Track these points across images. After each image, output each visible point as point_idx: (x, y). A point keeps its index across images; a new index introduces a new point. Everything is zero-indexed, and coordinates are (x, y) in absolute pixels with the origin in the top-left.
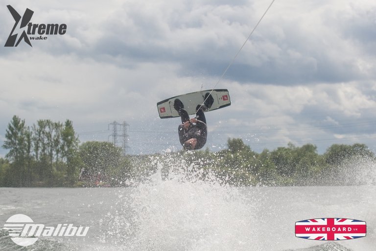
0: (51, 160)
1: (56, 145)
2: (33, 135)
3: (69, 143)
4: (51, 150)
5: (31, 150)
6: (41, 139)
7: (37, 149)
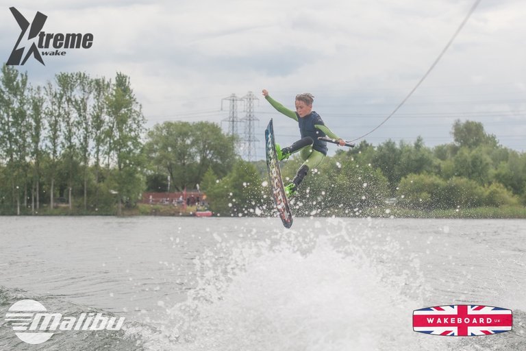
0: (86, 159)
1: (98, 127)
2: (47, 106)
3: (122, 121)
4: (85, 138)
5: (42, 137)
6: (63, 112)
7: (54, 139)
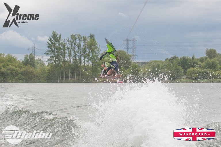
0: (80, 63)
1: (84, 53)
2: (67, 45)
3: (93, 51)
4: (80, 56)
5: (66, 56)
6: (73, 48)
7: (70, 56)
